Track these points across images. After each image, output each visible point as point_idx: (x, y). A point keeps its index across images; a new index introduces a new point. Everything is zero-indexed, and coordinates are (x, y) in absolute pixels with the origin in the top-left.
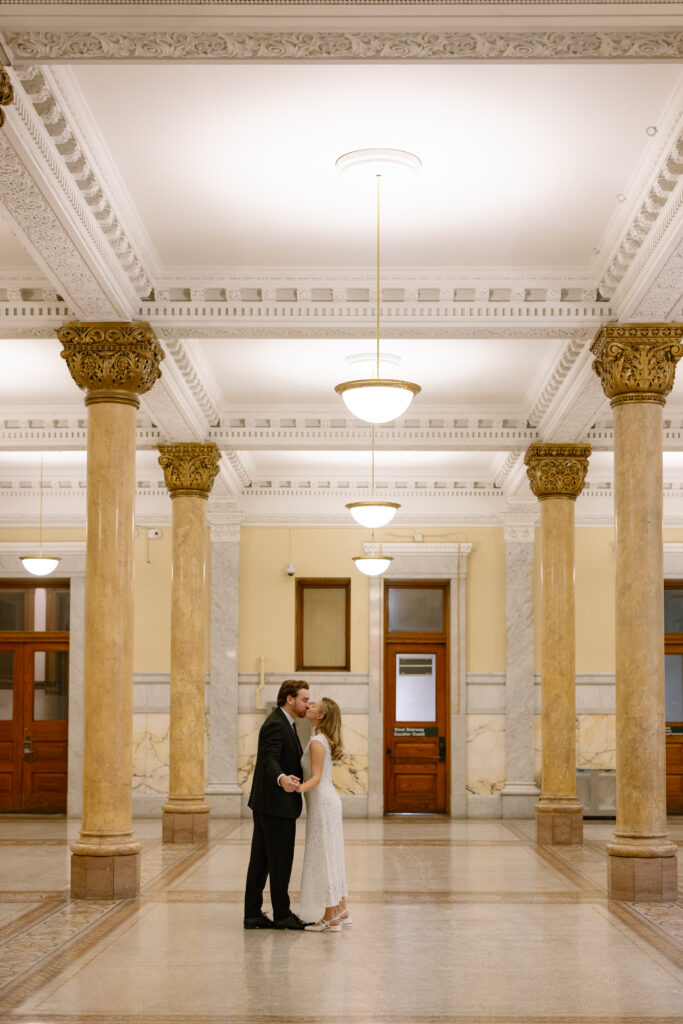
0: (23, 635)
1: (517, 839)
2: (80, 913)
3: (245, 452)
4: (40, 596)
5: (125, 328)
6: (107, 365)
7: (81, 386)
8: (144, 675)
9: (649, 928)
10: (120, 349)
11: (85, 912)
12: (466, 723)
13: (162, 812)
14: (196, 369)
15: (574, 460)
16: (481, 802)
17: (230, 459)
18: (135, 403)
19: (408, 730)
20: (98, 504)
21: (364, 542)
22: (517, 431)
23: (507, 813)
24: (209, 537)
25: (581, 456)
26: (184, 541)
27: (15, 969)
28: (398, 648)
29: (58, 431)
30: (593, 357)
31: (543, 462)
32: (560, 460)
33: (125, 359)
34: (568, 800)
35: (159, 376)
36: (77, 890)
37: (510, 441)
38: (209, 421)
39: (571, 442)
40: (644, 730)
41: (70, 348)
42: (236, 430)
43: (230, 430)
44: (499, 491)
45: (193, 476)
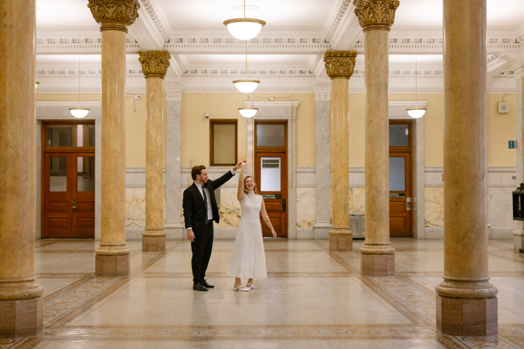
0: (71, 149)
1: (320, 249)
2: (100, 282)
3: (183, 55)
4: (80, 129)
6: (111, 11)
7: (98, 22)
8: (133, 168)
9: (379, 287)
10: (117, 3)
11: (103, 282)
12: (296, 192)
13: (142, 236)
14: (157, 13)
15: (348, 59)
16: (304, 231)
17: (176, 58)
18: (125, 30)
19: (267, 195)
20: (107, 81)
21: (244, 101)
22: (319, 44)
23: (316, 237)
24: (166, 99)
25: (352, 57)
26: (152, 100)
27: (67, 307)
28: (262, 154)
29: (88, 44)
30: (355, 7)
31: (333, 60)
32: (342, 58)
33: (120, 8)
34: (345, 229)
35: (137, 17)
36: (98, 272)
37: (317, 50)
38: (164, 39)
39: (347, 50)
40: (379, 192)
41: (92, 2)
42: (178, 44)
43: (175, 44)
44: (313, 75)
45: (156, 67)
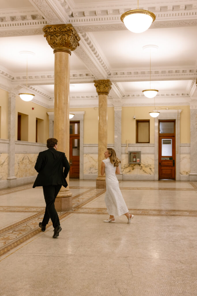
1: (193, 188)
4: (76, 126)
5: (64, 26)
6: (58, 38)
10: (62, 33)
12: (180, 156)
16: (184, 177)
17: (115, 85)
19: (165, 158)
21: (153, 110)
22: (194, 73)
23: (191, 180)
24: (114, 109)
26: (101, 107)
28: (162, 137)
33: (64, 36)
37: (192, 77)
38: (107, 73)
41: (46, 33)
43: (113, 76)
44: (189, 96)
45: (103, 89)
